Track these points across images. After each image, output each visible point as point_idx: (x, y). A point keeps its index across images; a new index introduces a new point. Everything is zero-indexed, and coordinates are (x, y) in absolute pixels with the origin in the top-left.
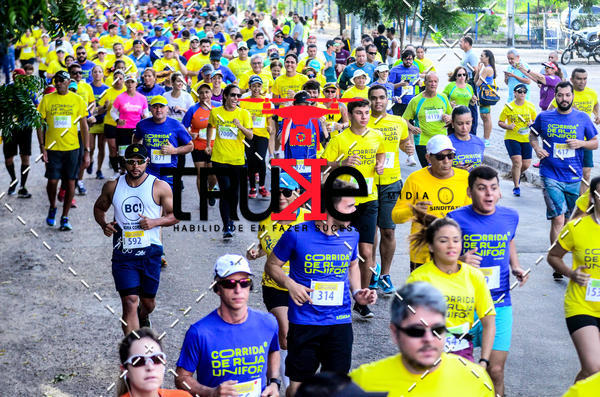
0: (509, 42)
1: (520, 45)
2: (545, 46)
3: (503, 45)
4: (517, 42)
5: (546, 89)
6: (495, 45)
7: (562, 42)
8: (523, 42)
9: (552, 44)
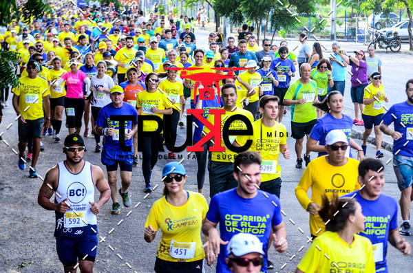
0: (332, 37)
1: (340, 39)
2: (356, 40)
3: (328, 39)
4: (338, 37)
5: (357, 69)
6: (322, 39)
7: (368, 37)
8: (342, 37)
9: (361, 39)
